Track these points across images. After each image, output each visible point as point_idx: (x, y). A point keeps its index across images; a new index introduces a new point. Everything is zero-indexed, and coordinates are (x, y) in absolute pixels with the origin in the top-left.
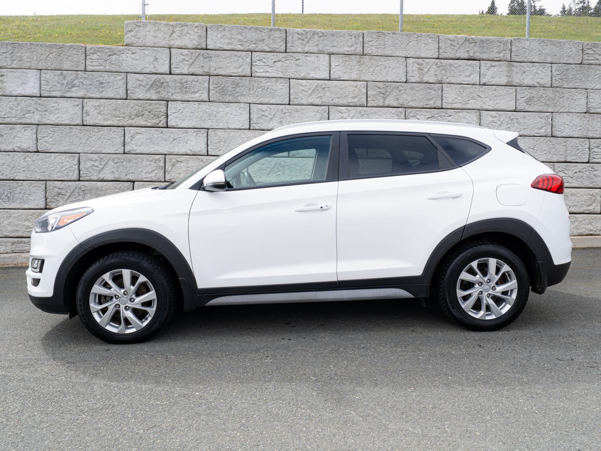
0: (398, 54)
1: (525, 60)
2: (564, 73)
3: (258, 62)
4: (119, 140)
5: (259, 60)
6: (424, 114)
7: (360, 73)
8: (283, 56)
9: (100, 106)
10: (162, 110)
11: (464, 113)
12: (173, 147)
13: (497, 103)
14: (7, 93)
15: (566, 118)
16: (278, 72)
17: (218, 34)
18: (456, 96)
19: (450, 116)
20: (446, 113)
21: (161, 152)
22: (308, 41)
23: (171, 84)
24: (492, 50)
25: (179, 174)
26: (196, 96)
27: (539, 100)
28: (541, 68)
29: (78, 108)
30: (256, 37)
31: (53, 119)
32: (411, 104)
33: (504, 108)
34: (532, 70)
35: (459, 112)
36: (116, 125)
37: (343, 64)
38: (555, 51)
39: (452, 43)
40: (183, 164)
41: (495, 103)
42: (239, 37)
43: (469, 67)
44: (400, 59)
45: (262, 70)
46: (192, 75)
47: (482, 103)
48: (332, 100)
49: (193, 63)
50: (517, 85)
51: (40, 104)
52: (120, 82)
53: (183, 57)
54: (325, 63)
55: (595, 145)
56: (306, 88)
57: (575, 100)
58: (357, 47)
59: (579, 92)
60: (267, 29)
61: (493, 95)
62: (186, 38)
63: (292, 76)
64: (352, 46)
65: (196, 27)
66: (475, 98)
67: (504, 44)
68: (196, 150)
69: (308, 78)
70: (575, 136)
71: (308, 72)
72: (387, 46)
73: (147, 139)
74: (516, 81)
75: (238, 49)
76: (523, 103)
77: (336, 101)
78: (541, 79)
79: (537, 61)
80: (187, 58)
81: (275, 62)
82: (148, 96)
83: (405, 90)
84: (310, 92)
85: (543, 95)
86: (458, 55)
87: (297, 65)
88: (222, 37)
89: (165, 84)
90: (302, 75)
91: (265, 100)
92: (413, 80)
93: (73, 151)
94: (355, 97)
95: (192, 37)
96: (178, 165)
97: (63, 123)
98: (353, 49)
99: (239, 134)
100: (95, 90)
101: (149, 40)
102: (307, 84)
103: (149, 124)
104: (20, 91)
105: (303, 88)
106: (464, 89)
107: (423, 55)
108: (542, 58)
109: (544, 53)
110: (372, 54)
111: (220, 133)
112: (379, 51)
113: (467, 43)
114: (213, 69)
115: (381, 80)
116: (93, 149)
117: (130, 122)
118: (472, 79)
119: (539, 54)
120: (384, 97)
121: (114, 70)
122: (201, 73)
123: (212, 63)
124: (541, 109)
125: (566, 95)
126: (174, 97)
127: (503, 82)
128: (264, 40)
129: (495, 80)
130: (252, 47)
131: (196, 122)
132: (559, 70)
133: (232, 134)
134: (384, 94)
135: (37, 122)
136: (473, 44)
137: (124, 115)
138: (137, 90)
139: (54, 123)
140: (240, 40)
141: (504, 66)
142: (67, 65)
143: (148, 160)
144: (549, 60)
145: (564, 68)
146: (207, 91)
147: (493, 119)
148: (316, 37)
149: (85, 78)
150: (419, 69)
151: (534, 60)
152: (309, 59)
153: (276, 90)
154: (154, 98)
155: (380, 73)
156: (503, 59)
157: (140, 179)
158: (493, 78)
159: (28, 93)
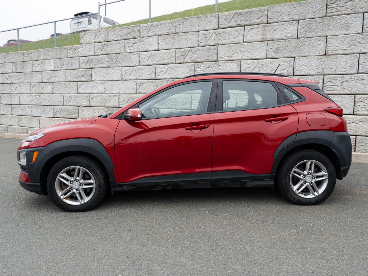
0: (194, 30)
1: (278, 21)
2: (308, 26)
3: (127, 45)
4: (76, 88)
5: (127, 44)
6: (205, 66)
7: (173, 44)
8: (137, 40)
9: (70, 73)
10: (90, 73)
11: (229, 63)
12: (93, 90)
13: (253, 54)
14: (46, 70)
15: (305, 60)
16: (135, 49)
17: (112, 33)
18: (226, 53)
19: (220, 66)
20: (217, 64)
21: (89, 93)
22: (149, 30)
23: (94, 60)
24: (253, 17)
25: (94, 103)
26: (102, 65)
27: (284, 49)
28: (289, 25)
29: (64, 74)
30: (127, 32)
31: (57, 80)
32: (199, 60)
33: (257, 57)
34: (282, 27)
35: (226, 63)
36: (75, 81)
37: (164, 40)
38: (302, 10)
39: (226, 17)
40: (95, 98)
41: (251, 54)
42: (120, 33)
43: (236, 32)
44: (194, 33)
45: (128, 49)
46: (102, 55)
47: (242, 55)
48: (158, 61)
49: (102, 49)
50: (270, 40)
51: (54, 74)
52: (78, 61)
53: (99, 47)
54: (155, 41)
55: (328, 80)
56: (146, 57)
57: (315, 46)
58: (172, 30)
59: (319, 39)
60: (132, 27)
61: (250, 49)
62: (101, 37)
63: (141, 50)
64: (170, 29)
65: (104, 31)
66: (237, 52)
67: (262, 12)
68: (101, 91)
69: (148, 50)
70: (312, 73)
71: (148, 47)
72: (188, 26)
73: (84, 87)
74: (268, 37)
75: (120, 39)
76: (272, 52)
77: (159, 62)
78: (288, 33)
79: (286, 20)
80: (100, 47)
81: (134, 44)
82: (86, 67)
83: (196, 52)
84: (148, 58)
85: (288, 45)
86: (230, 25)
87: (143, 44)
88: (113, 35)
89: (92, 60)
90: (145, 49)
91: (129, 65)
92: (201, 45)
93: (62, 93)
94: (169, 59)
95: (103, 36)
96: (94, 98)
97: (60, 81)
98: (170, 31)
99: (116, 83)
100: (70, 66)
101: (88, 40)
102: (147, 54)
103: (86, 80)
104: (49, 69)
105: (145, 56)
106: (231, 47)
107: (208, 29)
108: (291, 18)
109: (292, 13)
110: (180, 32)
111: (109, 82)
112: (184, 29)
113: (236, 16)
114: (109, 51)
115: (184, 47)
116: (68, 92)
117: (80, 79)
118: (238, 40)
119: (289, 15)
120: (183, 57)
121: (76, 56)
122: (105, 54)
123: (109, 48)
124: (286, 55)
125: (307, 43)
126: (95, 67)
127: (259, 39)
128: (130, 33)
129: (253, 38)
130: (125, 37)
131: (101, 78)
132: (303, 25)
133: (114, 83)
134: (184, 55)
135: (53, 81)
136: (240, 16)
137: (77, 77)
138: (83, 64)
139: (58, 81)
140: (120, 35)
141: (260, 28)
142: (62, 56)
143: (84, 97)
144: (297, 17)
145: (308, 22)
146: (106, 62)
147: (248, 66)
148: (153, 27)
149: (67, 61)
150: (205, 37)
151: (284, 20)
152: (148, 40)
153: (133, 59)
154: (88, 67)
155: (183, 43)
156: (261, 23)
157: (81, 105)
158: (252, 37)
159: (51, 69)
